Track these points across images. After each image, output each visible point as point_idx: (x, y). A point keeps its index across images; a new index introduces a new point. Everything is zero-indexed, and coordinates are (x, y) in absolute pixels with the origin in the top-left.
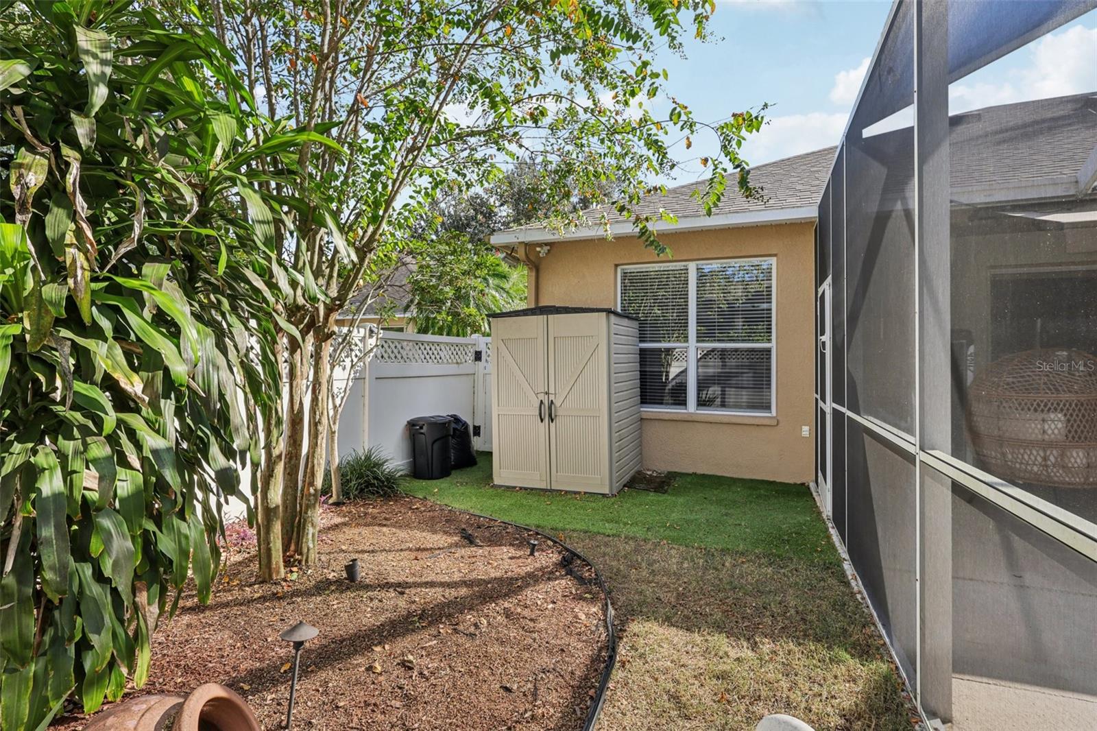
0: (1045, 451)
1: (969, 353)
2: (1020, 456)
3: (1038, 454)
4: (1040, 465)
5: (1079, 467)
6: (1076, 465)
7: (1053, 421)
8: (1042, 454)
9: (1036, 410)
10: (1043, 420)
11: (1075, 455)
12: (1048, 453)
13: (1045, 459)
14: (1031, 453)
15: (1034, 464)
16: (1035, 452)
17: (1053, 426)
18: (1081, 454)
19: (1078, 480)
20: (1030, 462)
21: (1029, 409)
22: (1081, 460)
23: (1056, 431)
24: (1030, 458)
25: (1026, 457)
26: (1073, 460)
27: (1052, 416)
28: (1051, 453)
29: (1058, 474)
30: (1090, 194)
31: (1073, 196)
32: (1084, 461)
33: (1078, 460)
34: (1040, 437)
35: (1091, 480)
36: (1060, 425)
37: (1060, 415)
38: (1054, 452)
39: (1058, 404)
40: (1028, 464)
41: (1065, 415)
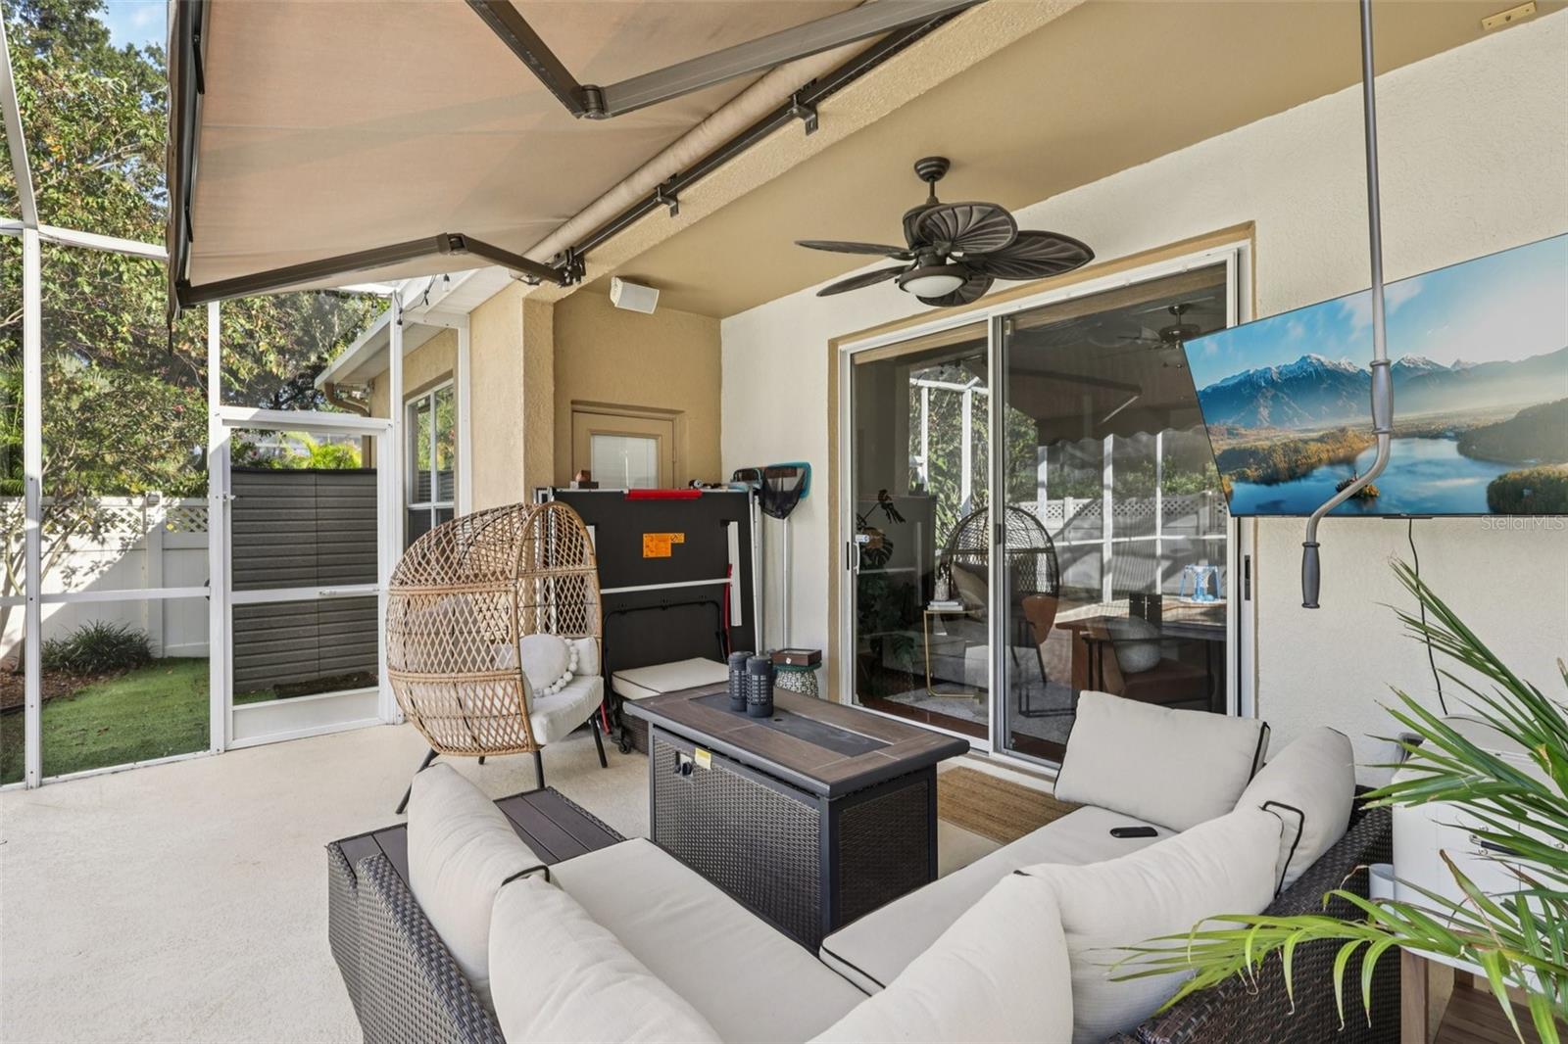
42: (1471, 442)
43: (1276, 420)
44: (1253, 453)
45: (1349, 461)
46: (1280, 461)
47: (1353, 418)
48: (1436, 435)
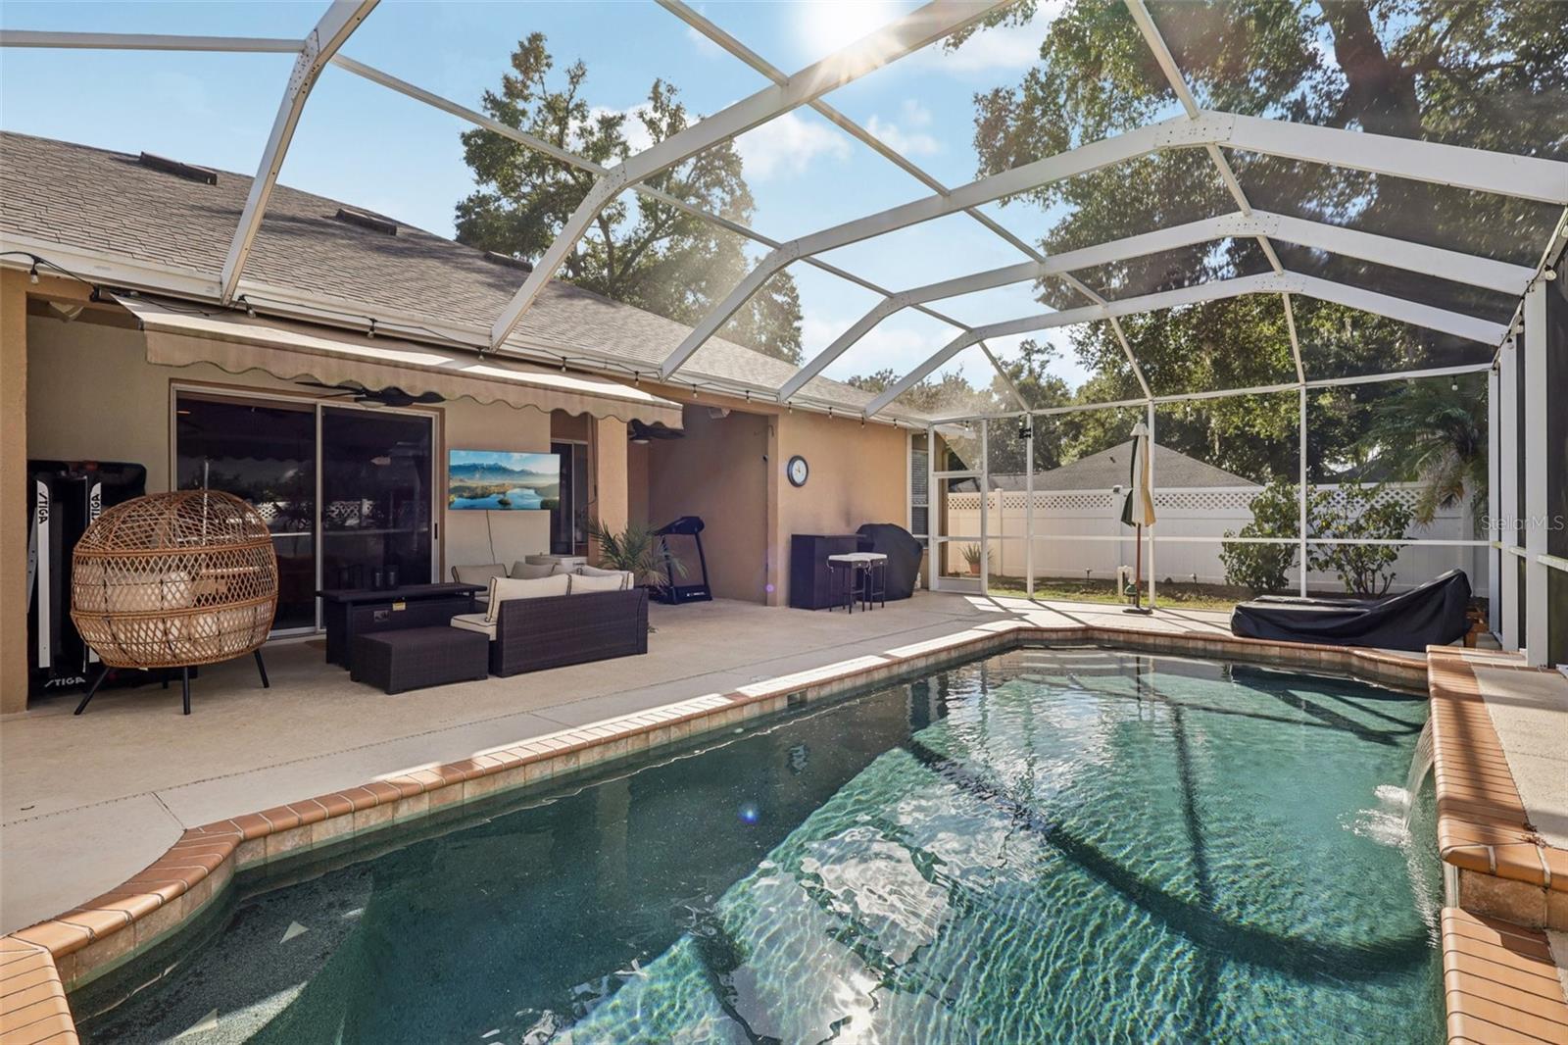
0: (164, 622)
1: (93, 495)
2: (135, 635)
3: (156, 627)
4: (161, 641)
5: (208, 636)
6: (204, 635)
7: (174, 582)
8: (161, 626)
9: (152, 570)
10: (162, 583)
11: (201, 621)
12: (169, 624)
13: (165, 633)
14: (148, 628)
15: (154, 642)
16: (152, 626)
17: (174, 589)
18: (209, 620)
19: (209, 652)
20: (149, 640)
21: (144, 569)
22: (210, 628)
23: (178, 595)
24: (147, 635)
25: (142, 634)
26: (200, 629)
27: (173, 576)
28: (173, 624)
29: (184, 650)
30: (237, 303)
31: (217, 300)
32: (214, 628)
33: (206, 628)
34: (158, 604)
35: (226, 649)
36: (182, 587)
37: (182, 574)
38: (177, 623)
39: (181, 560)
40: (146, 643)
41: (190, 573)
42: (538, 491)
43: (481, 478)
44: (469, 488)
45: (504, 493)
46: (479, 491)
47: (507, 481)
48: (529, 488)
